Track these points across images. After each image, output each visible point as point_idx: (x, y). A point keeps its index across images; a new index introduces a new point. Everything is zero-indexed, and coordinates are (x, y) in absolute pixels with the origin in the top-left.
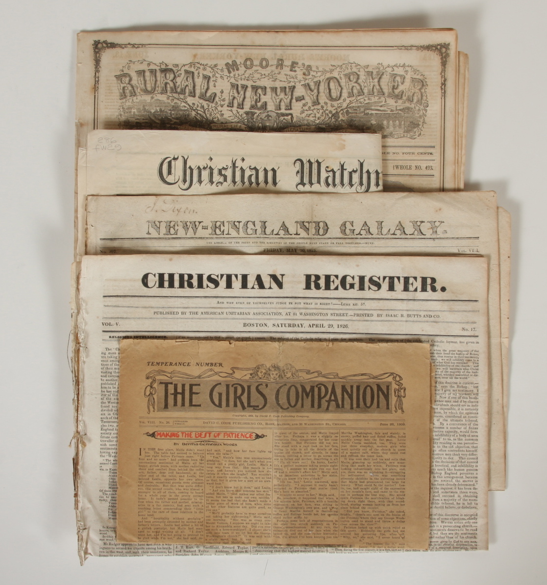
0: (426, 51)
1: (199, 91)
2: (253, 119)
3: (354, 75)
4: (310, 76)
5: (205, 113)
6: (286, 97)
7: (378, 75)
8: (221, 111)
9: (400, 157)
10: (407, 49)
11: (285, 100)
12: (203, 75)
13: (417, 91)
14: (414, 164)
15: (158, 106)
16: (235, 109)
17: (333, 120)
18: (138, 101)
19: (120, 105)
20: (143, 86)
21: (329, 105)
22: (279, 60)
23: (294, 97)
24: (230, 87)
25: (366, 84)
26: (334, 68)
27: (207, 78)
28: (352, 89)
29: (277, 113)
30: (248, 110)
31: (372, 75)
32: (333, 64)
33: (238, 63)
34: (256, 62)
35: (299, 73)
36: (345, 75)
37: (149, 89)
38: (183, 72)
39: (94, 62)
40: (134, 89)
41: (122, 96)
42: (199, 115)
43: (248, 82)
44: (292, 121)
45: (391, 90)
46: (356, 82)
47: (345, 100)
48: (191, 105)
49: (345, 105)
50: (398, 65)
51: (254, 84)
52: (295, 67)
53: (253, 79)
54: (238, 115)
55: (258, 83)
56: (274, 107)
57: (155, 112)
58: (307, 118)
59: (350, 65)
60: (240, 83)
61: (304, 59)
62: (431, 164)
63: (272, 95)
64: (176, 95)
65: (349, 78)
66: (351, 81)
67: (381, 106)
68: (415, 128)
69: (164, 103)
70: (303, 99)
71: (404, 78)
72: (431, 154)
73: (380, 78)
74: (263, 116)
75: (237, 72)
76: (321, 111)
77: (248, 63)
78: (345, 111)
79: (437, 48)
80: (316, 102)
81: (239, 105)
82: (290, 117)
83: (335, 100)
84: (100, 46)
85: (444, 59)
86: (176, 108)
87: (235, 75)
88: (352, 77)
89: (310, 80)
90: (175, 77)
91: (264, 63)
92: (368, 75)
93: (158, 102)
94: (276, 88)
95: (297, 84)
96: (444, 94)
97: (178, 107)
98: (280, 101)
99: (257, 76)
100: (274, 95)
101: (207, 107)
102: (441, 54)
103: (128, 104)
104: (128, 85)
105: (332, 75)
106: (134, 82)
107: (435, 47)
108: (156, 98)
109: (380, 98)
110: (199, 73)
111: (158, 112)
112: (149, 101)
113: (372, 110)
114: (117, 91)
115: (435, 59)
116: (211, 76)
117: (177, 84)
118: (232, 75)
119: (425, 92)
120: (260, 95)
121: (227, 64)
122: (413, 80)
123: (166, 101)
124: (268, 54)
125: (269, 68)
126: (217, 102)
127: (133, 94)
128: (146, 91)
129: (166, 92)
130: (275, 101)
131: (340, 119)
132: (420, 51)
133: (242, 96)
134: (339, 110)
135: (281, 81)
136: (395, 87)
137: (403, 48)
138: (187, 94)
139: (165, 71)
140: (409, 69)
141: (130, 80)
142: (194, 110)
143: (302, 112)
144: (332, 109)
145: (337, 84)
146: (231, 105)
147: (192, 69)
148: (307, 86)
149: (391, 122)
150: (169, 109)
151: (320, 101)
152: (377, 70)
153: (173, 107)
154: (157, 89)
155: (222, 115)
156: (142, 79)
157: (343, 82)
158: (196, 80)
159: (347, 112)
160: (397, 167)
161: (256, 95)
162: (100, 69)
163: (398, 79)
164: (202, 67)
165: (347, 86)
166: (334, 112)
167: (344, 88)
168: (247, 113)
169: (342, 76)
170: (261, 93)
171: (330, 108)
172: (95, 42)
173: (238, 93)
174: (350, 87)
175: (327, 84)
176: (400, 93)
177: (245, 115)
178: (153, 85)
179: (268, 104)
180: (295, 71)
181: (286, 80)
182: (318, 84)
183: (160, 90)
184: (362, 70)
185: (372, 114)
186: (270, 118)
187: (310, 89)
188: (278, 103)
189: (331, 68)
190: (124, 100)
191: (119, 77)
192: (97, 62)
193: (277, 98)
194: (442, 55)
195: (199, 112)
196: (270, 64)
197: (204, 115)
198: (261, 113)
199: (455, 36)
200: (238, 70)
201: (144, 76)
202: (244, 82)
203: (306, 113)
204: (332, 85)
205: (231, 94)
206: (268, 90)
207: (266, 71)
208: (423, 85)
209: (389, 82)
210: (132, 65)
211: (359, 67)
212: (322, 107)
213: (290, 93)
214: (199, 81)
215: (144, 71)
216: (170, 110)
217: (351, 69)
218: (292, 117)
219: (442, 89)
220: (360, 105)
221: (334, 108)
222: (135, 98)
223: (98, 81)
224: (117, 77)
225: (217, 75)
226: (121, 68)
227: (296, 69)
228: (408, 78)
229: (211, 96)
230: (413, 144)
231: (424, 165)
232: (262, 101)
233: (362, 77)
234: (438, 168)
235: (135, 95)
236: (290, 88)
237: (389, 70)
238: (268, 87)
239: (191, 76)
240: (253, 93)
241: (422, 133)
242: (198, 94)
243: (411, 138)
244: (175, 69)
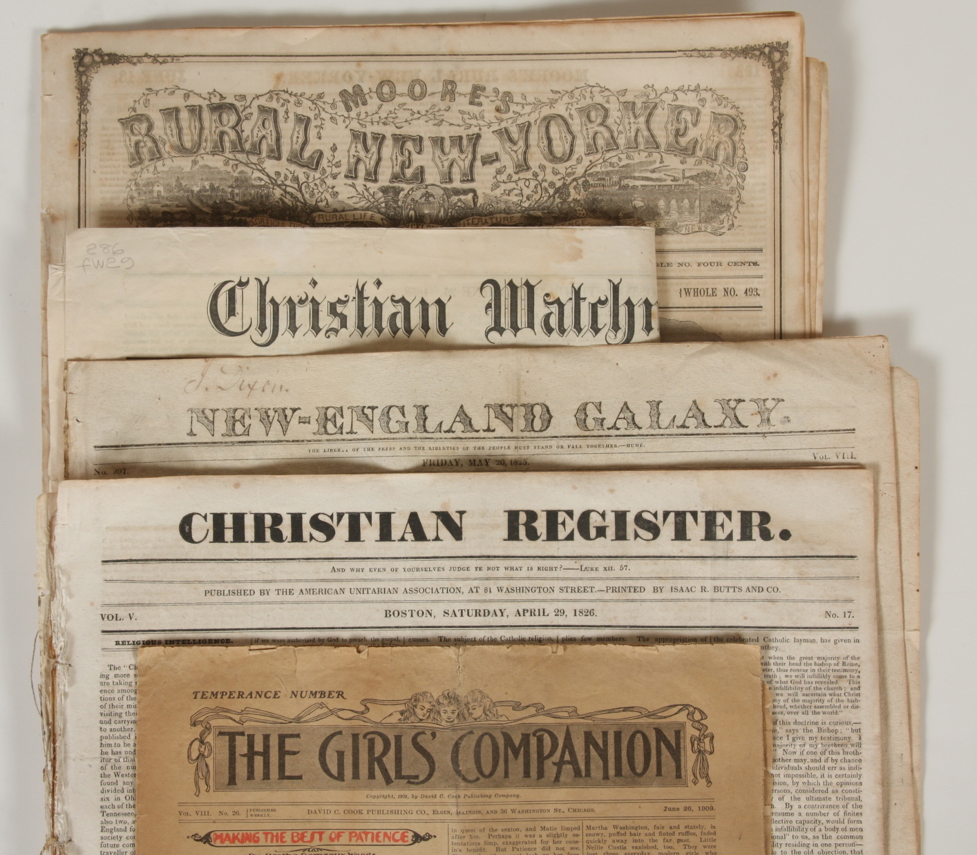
0: (742, 59)
1: (289, 147)
2: (396, 202)
3: (597, 109)
4: (511, 114)
5: (301, 191)
6: (463, 156)
7: (646, 108)
8: (333, 187)
9: (694, 271)
10: (704, 56)
11: (461, 163)
12: (296, 115)
13: (724, 139)
14: (720, 285)
15: (207, 179)
16: (360, 182)
17: (558, 200)
18: (165, 169)
19: (132, 177)
20: (175, 139)
21: (549, 171)
22: (446, 82)
23: (478, 157)
24: (349, 138)
25: (621, 128)
26: (556, 96)
27: (304, 121)
28: (594, 138)
29: (445, 189)
30: (387, 184)
31: (633, 109)
32: (555, 89)
33: (366, 90)
34: (402, 88)
35: (488, 109)
36: (580, 110)
37: (188, 145)
38: (255, 110)
39: (76, 93)
40: (157, 146)
41: (133, 159)
42: (288, 196)
43: (387, 127)
44: (475, 203)
45: (671, 138)
46: (602, 124)
47: (579, 160)
48: (273, 176)
49: (580, 170)
50: (686, 88)
51: (398, 132)
52: (478, 97)
53: (397, 121)
54: (366, 194)
55: (407, 130)
56: (438, 178)
57: (200, 191)
58: (506, 197)
59: (589, 90)
60: (370, 129)
61: (496, 80)
62: (754, 284)
63: (434, 153)
64: (240, 156)
65: (588, 117)
66: (591, 121)
68: (721, 212)
69: (219, 172)
70: (497, 159)
71: (698, 114)
72: (755, 264)
73: (650, 115)
74: (417, 195)
75: (363, 109)
76: (533, 183)
77: (386, 89)
78: (580, 182)
79: (762, 53)
80: (523, 166)
81: (368, 174)
82: (470, 196)
83: (561, 160)
84: (87, 60)
85: (778, 75)
86: (243, 182)
87: (359, 115)
88: (593, 114)
89: (510, 121)
90: (239, 121)
91: (417, 90)
92: (626, 108)
93: (207, 170)
94: (442, 139)
95: (485, 129)
96: (779, 144)
97: (246, 180)
98: (451, 165)
99: (403, 115)
100: (438, 152)
101: (305, 180)
102: (771, 63)
103: (145, 175)
104: (146, 139)
105: (553, 111)
106: (157, 132)
107: (758, 50)
108: (201, 163)
109: (650, 155)
110: (287, 112)
111: (206, 191)
112: (188, 169)
113: (635, 178)
114: (125, 150)
115: (760, 75)
116: (312, 118)
117: (245, 135)
118: (353, 114)
119: (741, 140)
120: (410, 153)
121: (343, 93)
122: (716, 117)
123: (223, 169)
124: (424, 70)
125: (427, 100)
126: (324, 169)
127: (157, 155)
128: (182, 150)
129: (223, 151)
130: (440, 165)
131: (570, 199)
132: (729, 59)
133: (375, 157)
134: (570, 180)
135: (451, 124)
136: (681, 133)
137: (695, 53)
138: (264, 154)
139: (220, 108)
140: (707, 95)
141: (150, 128)
142: (279, 186)
143: (496, 186)
144: (555, 179)
145: (564, 128)
146: (352, 174)
147: (274, 105)
148: (504, 134)
149: (673, 202)
150: (230, 183)
151: (531, 163)
152: (644, 99)
153: (237, 179)
154: (204, 144)
155: (336, 194)
156: (173, 125)
157: (576, 125)
158: (282, 125)
159: (586, 185)
160: (687, 292)
161: (402, 153)
162: (88, 107)
163: (686, 115)
164: (292, 99)
165: (585, 132)
166: (559, 184)
167: (579, 135)
168: (385, 190)
169: (574, 112)
170: (411, 149)
171: (550, 177)
172: (78, 51)
173: (367, 151)
174: (591, 135)
175: (543, 129)
176: (691, 145)
177: (381, 194)
178: (196, 138)
179: (427, 171)
180: (480, 104)
181: (461, 123)
182: (526, 129)
183: (209, 146)
184: (613, 99)
185: (634, 187)
186: (431, 199)
187: (511, 140)
188: (446, 169)
189: (552, 96)
190: (138, 169)
191: (128, 123)
192: (83, 92)
193: (444, 158)
194: (773, 66)
195: (289, 189)
196: (430, 90)
197: (299, 196)
198: (412, 189)
199: (798, 28)
200: (365, 103)
201: (177, 120)
202: (379, 129)
203: (503, 187)
204: (554, 131)
205: (353, 152)
206: (427, 143)
207: (422, 106)
208: (736, 127)
209: (667, 123)
211: (606, 93)
212: (535, 175)
213: (470, 149)
214: (288, 128)
215: (177, 110)
216: (231, 186)
217: (592, 98)
218: (475, 196)
219: (774, 134)
220: (610, 169)
221: (559, 177)
222: (159, 163)
223: (85, 131)
224: (124, 122)
225: (323, 115)
226: (132, 104)
227: (482, 99)
228: (706, 113)
229: (311, 157)
230: (718, 246)
231: (740, 287)
232: (415, 165)
233: (614, 114)
234: (770, 293)
235: (160, 158)
236: (470, 138)
237: (668, 98)
238: (425, 136)
239: (271, 117)
240: (397, 150)
241: (736, 224)
242: (285, 154)
243: (715, 233)
244: (238, 104)
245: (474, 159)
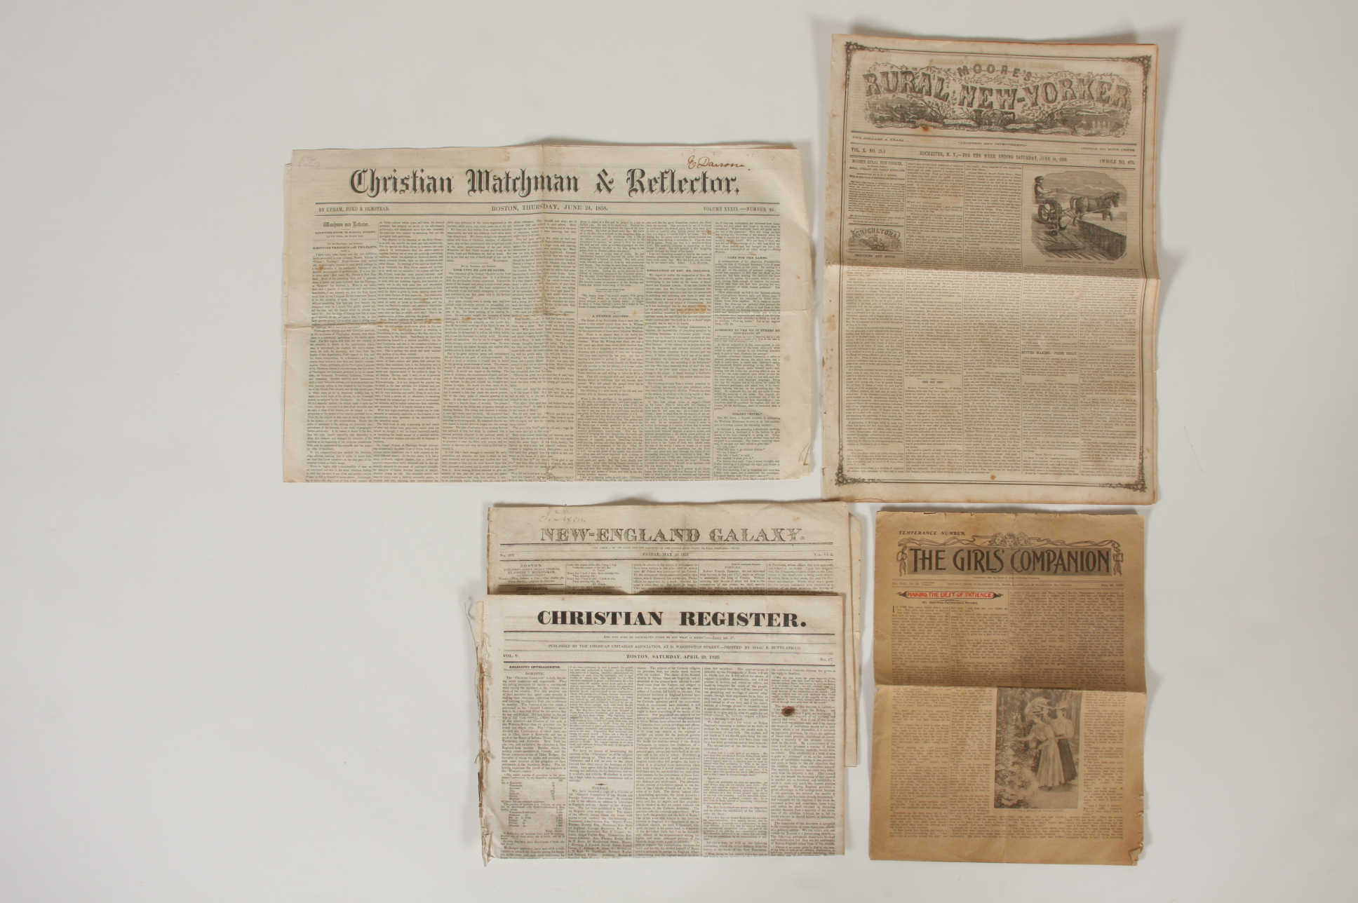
0: (1133, 62)
2: (980, 116)
3: (1067, 81)
4: (1030, 82)
5: (939, 109)
6: (1009, 98)
7: (1088, 82)
8: (953, 109)
9: (1107, 152)
10: (1114, 61)
11: (1009, 101)
12: (938, 78)
13: (1121, 96)
14: (1118, 159)
15: (899, 103)
16: (965, 107)
17: (1049, 119)
18: (881, 98)
19: (866, 101)
20: (886, 86)
21: (1046, 106)
22: (1003, 66)
23: (1016, 98)
24: (961, 88)
25: (1077, 90)
27: (941, 80)
28: (1066, 93)
29: (1001, 111)
30: (977, 108)
31: (1083, 82)
32: (1050, 72)
33: (969, 68)
34: (984, 68)
35: (1021, 78)
36: (1060, 81)
37: (891, 88)
38: (920, 74)
39: (845, 62)
40: (878, 88)
41: (868, 93)
42: (933, 111)
43: (977, 84)
44: (1014, 118)
45: (1099, 95)
46: (1070, 88)
47: (1059, 103)
48: (928, 103)
49: (1059, 107)
50: (1105, 74)
51: (982, 86)
52: (1017, 73)
53: (981, 82)
54: (967, 112)
55: (985, 86)
56: (998, 107)
57: (896, 108)
58: (1027, 116)
59: (1064, 73)
60: (970, 85)
61: (1024, 66)
62: (1132, 159)
63: (997, 96)
64: (914, 94)
65: (1064, 84)
66: (1064, 86)
67: (1090, 109)
68: (1119, 128)
69: (904, 100)
70: (1024, 100)
71: (1111, 85)
72: (1133, 150)
73: (1090, 85)
75: (967, 76)
76: (1039, 111)
77: (977, 68)
78: (1059, 112)
79: (1140, 60)
80: (1035, 104)
81: (969, 104)
82: (1012, 115)
83: (1051, 102)
84: (851, 47)
85: (1146, 69)
86: (914, 104)
87: (965, 78)
88: (1066, 83)
89: (1030, 84)
90: (914, 79)
91: (991, 69)
92: (1080, 81)
93: (899, 99)
94: (1001, 90)
95: (1019, 87)
96: (1145, 100)
97: (916, 104)
98: (1004, 101)
99: (984, 79)
100: (999, 96)
101: (941, 105)
102: (1144, 65)
104: (874, 84)
105: (1048, 81)
106: (879, 82)
107: (1138, 59)
108: (897, 96)
109: (1089, 101)
110: (934, 76)
111: (898, 108)
112: (891, 98)
113: (1082, 111)
114: (865, 89)
115: (1138, 70)
116: (945, 79)
117: (916, 85)
118: (963, 78)
119: (1129, 97)
120: (987, 96)
121: (959, 69)
122: (1118, 87)
123: (906, 99)
124: (994, 61)
125: (995, 73)
126: (949, 101)
127: (878, 92)
128: (888, 90)
129: (906, 91)
130: (999, 101)
131: (1055, 118)
132: (1125, 62)
133: (972, 97)
134: (1054, 111)
135: (1005, 84)
136: (1103, 93)
137: (1111, 59)
138: (924, 93)
139: (905, 73)
140: (1114, 77)
141: (876, 80)
142: (930, 107)
143: (1023, 112)
144: (1048, 109)
145: (1053, 89)
146: (962, 104)
147: (929, 72)
148: (1027, 90)
149: (1099, 123)
150: (909, 105)
151: (1038, 103)
152: (1088, 78)
153: (912, 104)
154: (898, 88)
155: (954, 112)
156: (885, 80)
157: (1058, 87)
158: (932, 81)
159: (1061, 113)
160: (1104, 161)
161: (983, 95)
162: (850, 68)
163: (1106, 86)
164: (937, 71)
165: (1062, 91)
166: (1050, 112)
167: (1059, 92)
168: (975, 111)
169: (1057, 82)
170: (988, 94)
171: (1046, 109)
172: (847, 43)
173: (968, 94)
174: (1064, 92)
175: (1044, 89)
176: (1107, 98)
177: (973, 113)
178: (895, 85)
179: (994, 103)
180: (1017, 76)
181: (1009, 84)
182: (1037, 88)
183: (900, 89)
185: (1082, 115)
187: (1030, 92)
188: (1002, 103)
189: (1049, 75)
190: (870, 97)
191: (867, 77)
192: (848, 61)
193: (1001, 98)
195: (934, 108)
196: (996, 69)
198: (987, 111)
199: (1155, 50)
200: (968, 74)
201: (887, 77)
202: (974, 85)
203: (1026, 111)
204: (1049, 89)
205: (962, 94)
206: (994, 92)
207: (993, 76)
208: (1127, 92)
209: (1097, 88)
210: (877, 67)
211: (1072, 75)
212: (1040, 108)
213: (1013, 95)
214: (934, 82)
215: (887, 73)
217: (1065, 76)
218: (1014, 115)
219: (1143, 95)
220: (1072, 107)
221: (1050, 109)
222: (879, 95)
223: (848, 79)
224: (865, 76)
225: (950, 78)
226: (868, 69)
227: (1018, 74)
228: (1114, 85)
229: (944, 96)
230: (1117, 142)
231: (1126, 160)
232: (989, 101)
233: (1075, 84)
234: (1139, 163)
235: (879, 93)
236: (1013, 90)
237: (1098, 78)
238: (994, 89)
239: (927, 78)
240: (981, 95)
241: (1126, 132)
242: (933, 92)
243: (1116, 136)
244: (913, 72)
245: (1014, 100)
